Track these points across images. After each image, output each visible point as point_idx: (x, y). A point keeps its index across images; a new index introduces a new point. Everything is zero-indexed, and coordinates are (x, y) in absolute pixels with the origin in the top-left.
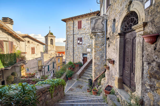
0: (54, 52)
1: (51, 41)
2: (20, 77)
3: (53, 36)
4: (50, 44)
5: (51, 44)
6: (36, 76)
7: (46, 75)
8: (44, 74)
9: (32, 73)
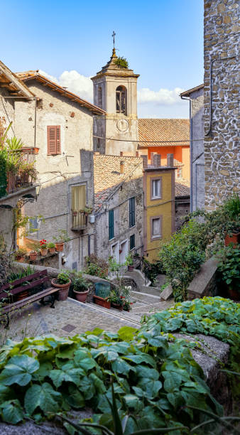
0: (133, 147)
1: (118, 95)
2: (13, 258)
3: (129, 73)
4: (115, 110)
5: (118, 108)
6: (61, 255)
7: (102, 255)
8: (92, 252)
9: (50, 241)
